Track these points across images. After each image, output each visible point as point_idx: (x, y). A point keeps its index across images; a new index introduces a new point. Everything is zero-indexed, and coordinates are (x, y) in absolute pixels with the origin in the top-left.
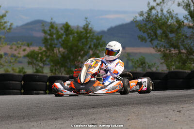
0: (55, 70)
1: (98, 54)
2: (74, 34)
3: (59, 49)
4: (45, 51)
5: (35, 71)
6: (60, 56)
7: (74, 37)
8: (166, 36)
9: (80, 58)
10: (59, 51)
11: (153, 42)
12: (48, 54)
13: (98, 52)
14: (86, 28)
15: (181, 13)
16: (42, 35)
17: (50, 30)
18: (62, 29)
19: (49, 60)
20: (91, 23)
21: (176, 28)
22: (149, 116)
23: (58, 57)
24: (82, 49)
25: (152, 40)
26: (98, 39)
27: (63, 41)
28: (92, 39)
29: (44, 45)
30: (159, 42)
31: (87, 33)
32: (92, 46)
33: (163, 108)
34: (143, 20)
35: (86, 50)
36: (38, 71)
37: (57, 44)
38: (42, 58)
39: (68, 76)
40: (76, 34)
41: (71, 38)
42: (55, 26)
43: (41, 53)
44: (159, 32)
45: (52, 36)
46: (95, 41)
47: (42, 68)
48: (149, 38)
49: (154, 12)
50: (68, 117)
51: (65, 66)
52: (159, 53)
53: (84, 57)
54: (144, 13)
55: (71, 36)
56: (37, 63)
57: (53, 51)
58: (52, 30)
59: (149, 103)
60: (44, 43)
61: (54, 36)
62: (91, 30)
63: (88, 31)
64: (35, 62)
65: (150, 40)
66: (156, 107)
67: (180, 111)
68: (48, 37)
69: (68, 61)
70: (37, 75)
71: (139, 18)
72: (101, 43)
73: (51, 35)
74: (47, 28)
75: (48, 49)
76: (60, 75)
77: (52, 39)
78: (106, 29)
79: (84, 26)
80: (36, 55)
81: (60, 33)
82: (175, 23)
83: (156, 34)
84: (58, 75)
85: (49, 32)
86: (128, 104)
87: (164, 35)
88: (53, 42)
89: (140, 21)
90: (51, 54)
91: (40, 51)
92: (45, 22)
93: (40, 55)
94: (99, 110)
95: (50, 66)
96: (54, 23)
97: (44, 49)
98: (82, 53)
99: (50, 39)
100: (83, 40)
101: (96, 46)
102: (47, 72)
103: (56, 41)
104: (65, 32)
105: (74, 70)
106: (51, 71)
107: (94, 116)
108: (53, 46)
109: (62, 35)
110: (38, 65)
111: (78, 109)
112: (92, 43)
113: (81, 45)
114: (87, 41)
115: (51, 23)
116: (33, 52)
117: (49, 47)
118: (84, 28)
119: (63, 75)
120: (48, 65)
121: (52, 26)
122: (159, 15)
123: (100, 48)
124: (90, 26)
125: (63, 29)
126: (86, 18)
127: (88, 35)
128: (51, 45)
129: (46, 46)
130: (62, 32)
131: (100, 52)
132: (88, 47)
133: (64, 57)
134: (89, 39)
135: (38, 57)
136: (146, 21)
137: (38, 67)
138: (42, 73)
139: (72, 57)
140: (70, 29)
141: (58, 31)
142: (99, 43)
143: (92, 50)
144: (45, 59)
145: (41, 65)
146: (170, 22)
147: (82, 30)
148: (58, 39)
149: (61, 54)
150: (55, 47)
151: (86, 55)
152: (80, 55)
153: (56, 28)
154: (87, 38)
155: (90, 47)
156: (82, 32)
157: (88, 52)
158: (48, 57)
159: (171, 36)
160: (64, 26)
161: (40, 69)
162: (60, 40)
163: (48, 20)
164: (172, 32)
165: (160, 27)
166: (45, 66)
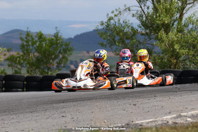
0: (31, 71)
1: (67, 57)
2: (46, 41)
3: (34, 54)
4: (22, 55)
5: (14, 72)
6: (35, 59)
7: (46, 44)
8: (123, 42)
9: (51, 61)
10: (34, 55)
11: (112, 47)
12: (25, 58)
13: (66, 56)
14: (56, 36)
15: (135, 23)
16: (20, 42)
17: (26, 38)
18: (36, 37)
19: (26, 62)
20: (60, 32)
21: (131, 35)
22: (110, 109)
23: (33, 60)
24: (54, 54)
25: (111, 45)
26: (67, 45)
27: (37, 47)
28: (62, 45)
29: (21, 50)
30: (117, 47)
31: (57, 40)
32: (62, 51)
33: (121, 102)
34: (103, 28)
35: (57, 54)
36: (16, 72)
37: (32, 50)
38: (19, 62)
39: (42, 76)
40: (48, 41)
41: (44, 45)
42: (31, 34)
43: (19, 57)
44: (117, 38)
45: (29, 43)
46: (64, 46)
47: (20, 69)
48: (109, 44)
49: (112, 22)
50: (43, 111)
51: (40, 68)
52: (118, 56)
53: (55, 59)
54: (104, 22)
55: (43, 42)
56: (16, 65)
57: (29, 55)
58: (28, 38)
59: (109, 98)
60: (21, 49)
61: (30, 43)
62: (60, 38)
63: (58, 38)
64: (14, 64)
65: (109, 45)
66: (115, 102)
67: (135, 105)
68: (25, 43)
69: (42, 63)
70: (15, 76)
71: (100, 27)
72: (69, 48)
73: (27, 42)
74: (24, 36)
75: (25, 54)
76: (35, 75)
77: (28, 45)
78: (73, 37)
79: (55, 34)
80: (15, 59)
81: (34, 40)
82: (130, 31)
83: (114, 40)
84: (34, 75)
85: (25, 39)
86: (92, 99)
87: (120, 41)
88: (28, 48)
89: (101, 29)
90: (27, 58)
91: (18, 55)
92: (22, 31)
93: (18, 59)
94: (68, 104)
95: (26, 68)
96: (30, 31)
97: (21, 54)
98: (53, 56)
99: (26, 45)
100: (54, 46)
101: (65, 51)
102: (24, 73)
103: (31, 47)
104: (39, 39)
105: (46, 71)
106: (28, 72)
107: (64, 110)
108: (29, 51)
109: (37, 41)
110: (17, 67)
111: (50, 104)
112: (62, 48)
113: (53, 50)
114: (57, 47)
115: (27, 32)
116: (13, 56)
117: (25, 52)
118: (55, 36)
119: (38, 75)
120: (25, 67)
121: (28, 34)
122: (117, 24)
123: (68, 53)
124: (60, 34)
125: (38, 36)
126: (56, 28)
127: (58, 42)
128: (27, 50)
129: (23, 51)
130: (37, 39)
131: (68, 56)
132: (58, 52)
133: (39, 60)
134: (59, 45)
135: (16, 60)
136: (106, 29)
137: (16, 69)
138: (21, 74)
139: (45, 60)
140: (43, 36)
141: (33, 39)
142: (67, 48)
143: (62, 54)
144: (22, 62)
145: (19, 67)
146: (126, 30)
147: (53, 38)
148: (33, 45)
149: (36, 58)
150: (31, 52)
151: (56, 58)
152: (51, 58)
153: (32, 36)
154: (57, 44)
155: (60, 52)
156: (53, 39)
157: (58, 56)
158: (25, 60)
159: (127, 41)
160: (37, 34)
161: (19, 71)
162: (35, 46)
163: (25, 29)
164: (127, 38)
165: (118, 34)
166: (23, 68)
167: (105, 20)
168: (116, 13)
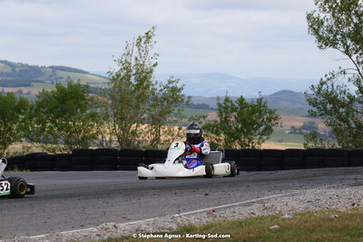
1: (271, 128)
2: (248, 107)
4: (220, 124)
6: (234, 129)
7: (248, 110)
8: (336, 111)
11: (323, 116)
12: (223, 127)
17: (225, 104)
18: (236, 102)
19: (223, 132)
23: (232, 130)
26: (271, 112)
27: (237, 114)
28: (266, 113)
31: (260, 107)
32: (265, 120)
34: (314, 94)
35: (259, 123)
38: (217, 131)
40: (250, 108)
42: (230, 99)
43: (217, 126)
44: (329, 107)
46: (268, 114)
49: (325, 86)
52: (330, 128)
53: (257, 130)
54: (315, 87)
55: (245, 109)
56: (212, 135)
57: (228, 124)
58: (227, 103)
60: (219, 116)
62: (264, 104)
63: (262, 105)
68: (223, 110)
71: (310, 92)
72: (274, 117)
73: (226, 108)
74: (222, 102)
81: (235, 107)
83: (325, 108)
85: (223, 105)
87: (333, 109)
89: (311, 95)
91: (216, 124)
93: (215, 128)
101: (269, 119)
104: (239, 105)
108: (228, 119)
109: (237, 108)
110: (213, 138)
112: (265, 117)
113: (255, 118)
114: (260, 115)
115: (226, 97)
116: (209, 124)
117: (223, 119)
118: (257, 102)
121: (227, 100)
122: (329, 90)
123: (273, 122)
124: (263, 100)
125: (238, 102)
126: (260, 92)
127: (262, 109)
128: (226, 119)
129: (221, 119)
130: (237, 105)
133: (238, 130)
134: (262, 113)
135: (213, 129)
139: (245, 130)
140: (244, 102)
141: (232, 105)
142: (272, 117)
147: (256, 104)
148: (232, 112)
151: (259, 128)
152: (253, 128)
153: (231, 102)
154: (260, 112)
155: (263, 121)
156: (256, 106)
157: (261, 126)
160: (238, 100)
164: (342, 106)
165: (330, 102)
167: (316, 84)
168: (329, 76)
